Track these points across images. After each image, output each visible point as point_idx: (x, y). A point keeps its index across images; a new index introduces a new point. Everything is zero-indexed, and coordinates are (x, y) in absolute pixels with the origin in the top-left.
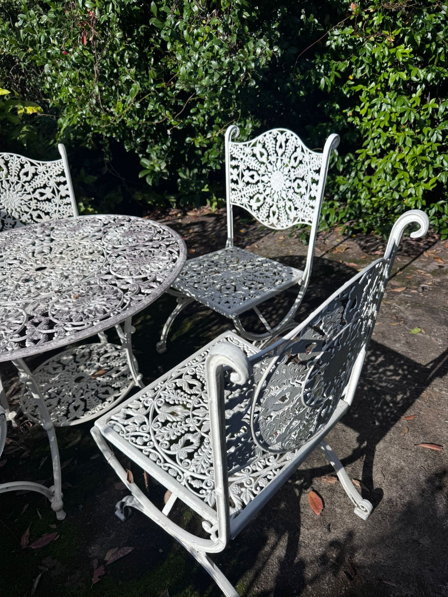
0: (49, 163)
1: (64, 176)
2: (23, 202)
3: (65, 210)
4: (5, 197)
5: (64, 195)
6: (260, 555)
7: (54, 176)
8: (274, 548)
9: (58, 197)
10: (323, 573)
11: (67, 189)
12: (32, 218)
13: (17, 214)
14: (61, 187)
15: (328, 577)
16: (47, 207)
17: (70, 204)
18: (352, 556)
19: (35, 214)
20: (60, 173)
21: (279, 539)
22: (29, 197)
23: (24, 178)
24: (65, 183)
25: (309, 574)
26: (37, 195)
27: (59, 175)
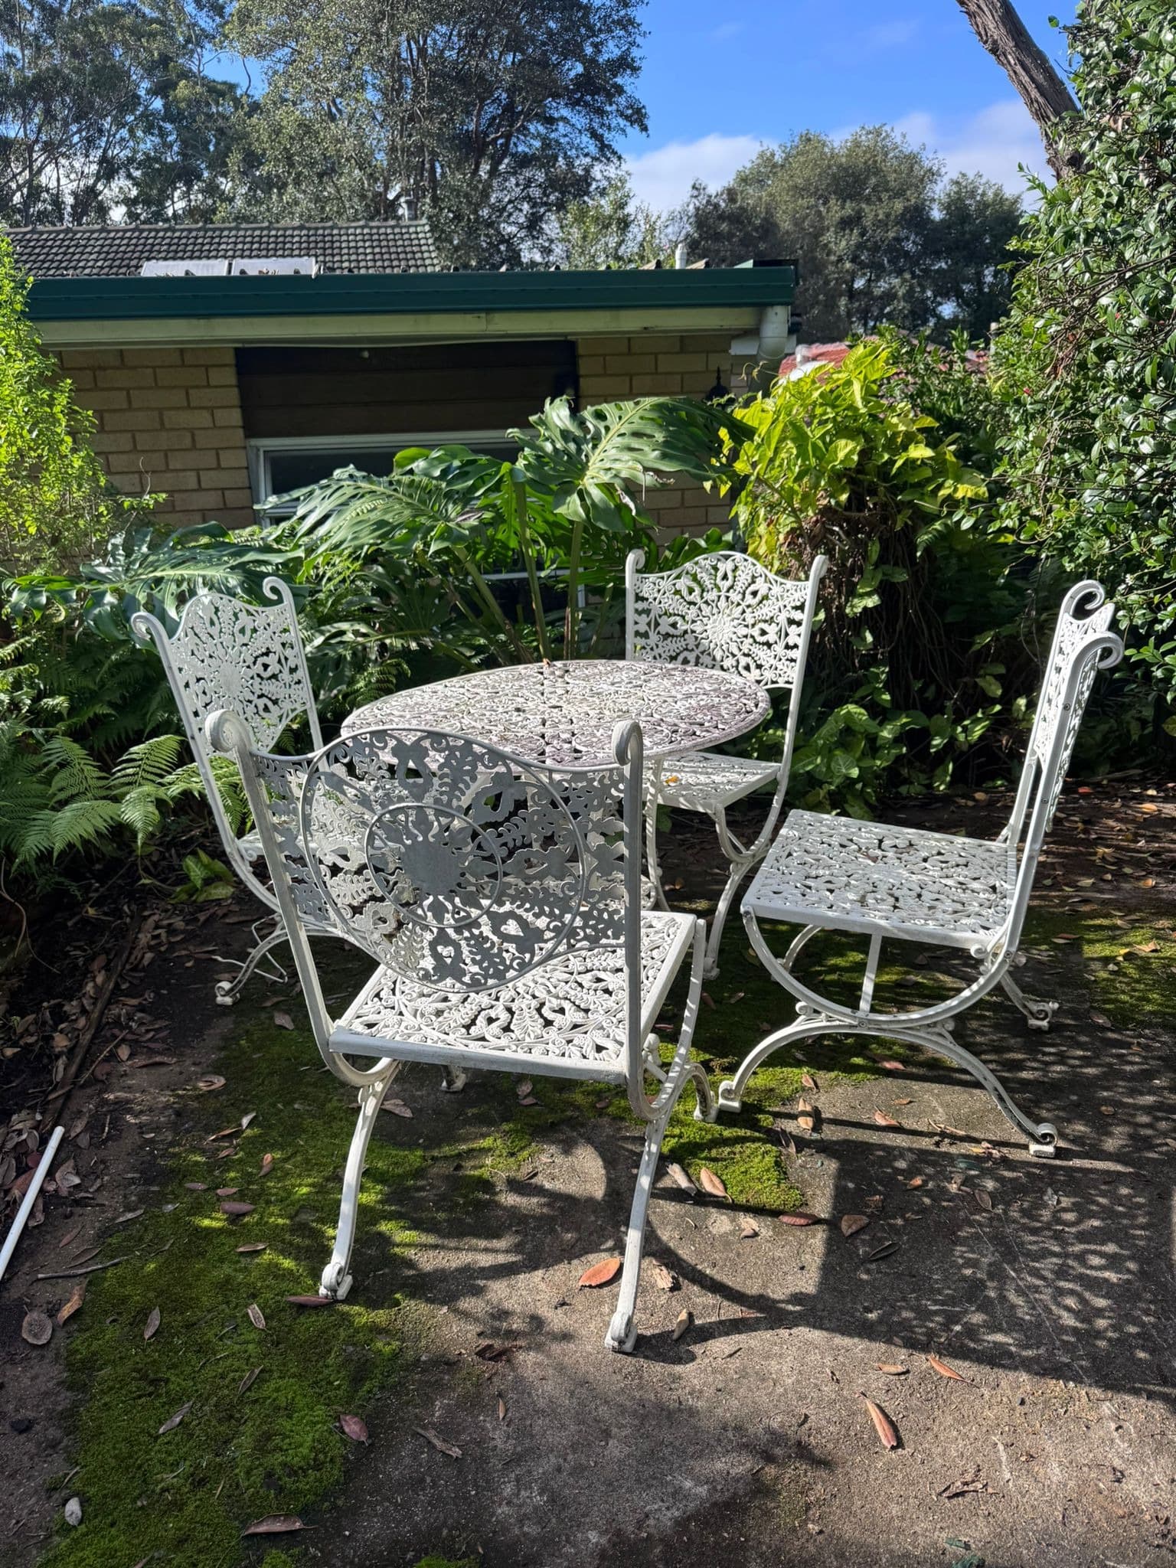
0: (788, 583)
1: (803, 612)
2: (734, 638)
3: (785, 669)
4: (714, 622)
5: (791, 643)
6: (466, 1240)
7: (788, 607)
8: (486, 1250)
9: (782, 644)
10: (477, 1320)
11: (800, 636)
12: (737, 667)
13: (720, 653)
14: (793, 629)
15: (473, 1329)
16: (763, 655)
17: (795, 661)
18: (529, 1348)
19: (743, 661)
21: (507, 1251)
22: (744, 631)
23: (749, 599)
24: (799, 624)
25: (466, 1304)
26: (756, 632)
27: (796, 608)
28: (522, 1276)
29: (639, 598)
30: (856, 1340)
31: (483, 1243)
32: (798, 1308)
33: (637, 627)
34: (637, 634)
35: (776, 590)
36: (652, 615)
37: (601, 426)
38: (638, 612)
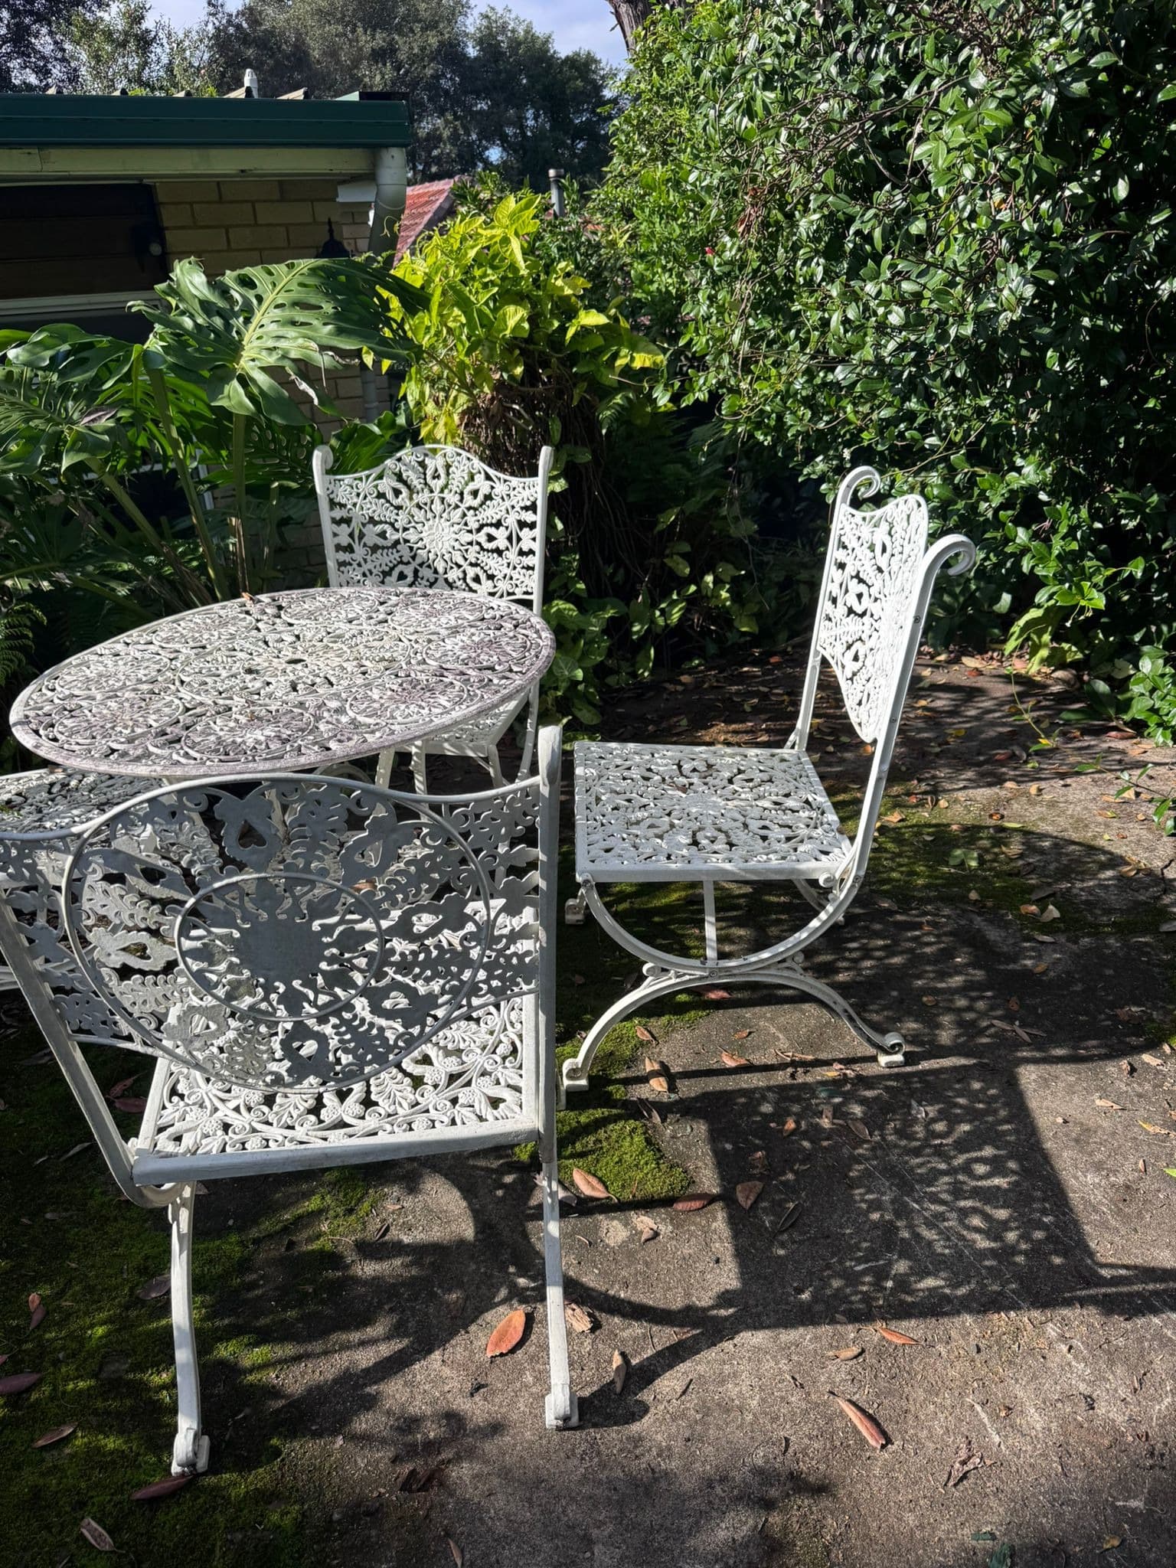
0: (515, 481)
1: (535, 512)
2: (457, 546)
3: (522, 578)
4: (430, 528)
5: (525, 549)
6: (333, 1336)
7: (518, 508)
8: (363, 1343)
9: (515, 550)
10: (384, 1443)
11: (534, 539)
12: (464, 579)
13: (443, 564)
14: (526, 533)
16: (493, 563)
17: (532, 569)
18: (459, 1459)
19: (471, 572)
20: (528, 503)
21: (388, 1338)
22: (469, 537)
23: (469, 501)
24: (532, 526)
25: (362, 1423)
26: (482, 537)
27: (526, 508)
28: (417, 1366)
29: (333, 504)
30: (801, 1330)
31: (355, 1336)
32: (731, 1311)
33: (337, 540)
34: (338, 548)
35: (500, 489)
36: (353, 524)
37: (251, 295)
38: (338, 522)
